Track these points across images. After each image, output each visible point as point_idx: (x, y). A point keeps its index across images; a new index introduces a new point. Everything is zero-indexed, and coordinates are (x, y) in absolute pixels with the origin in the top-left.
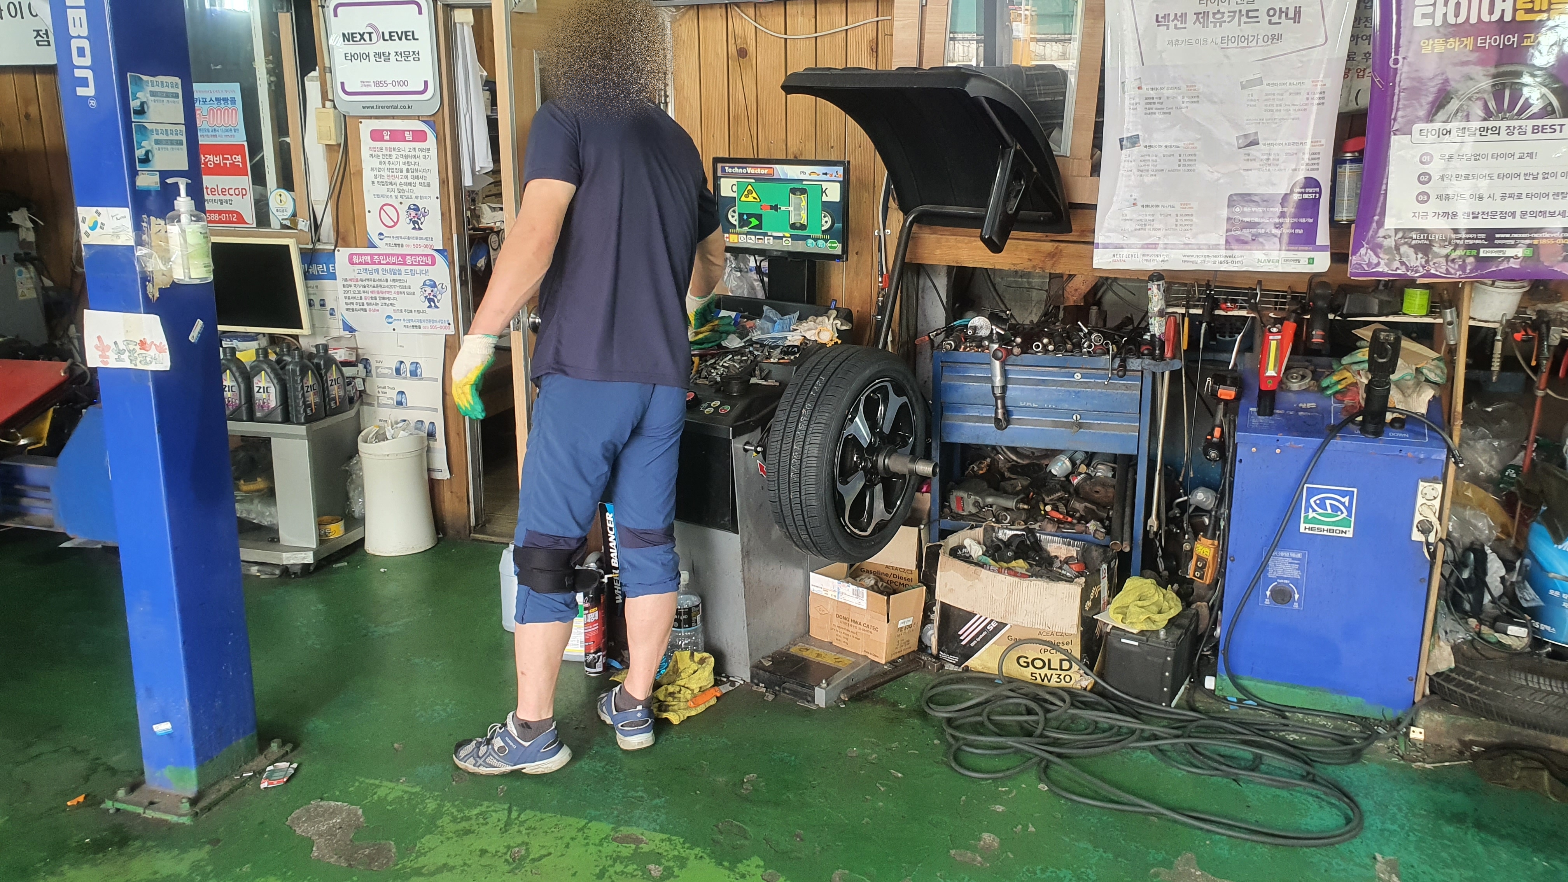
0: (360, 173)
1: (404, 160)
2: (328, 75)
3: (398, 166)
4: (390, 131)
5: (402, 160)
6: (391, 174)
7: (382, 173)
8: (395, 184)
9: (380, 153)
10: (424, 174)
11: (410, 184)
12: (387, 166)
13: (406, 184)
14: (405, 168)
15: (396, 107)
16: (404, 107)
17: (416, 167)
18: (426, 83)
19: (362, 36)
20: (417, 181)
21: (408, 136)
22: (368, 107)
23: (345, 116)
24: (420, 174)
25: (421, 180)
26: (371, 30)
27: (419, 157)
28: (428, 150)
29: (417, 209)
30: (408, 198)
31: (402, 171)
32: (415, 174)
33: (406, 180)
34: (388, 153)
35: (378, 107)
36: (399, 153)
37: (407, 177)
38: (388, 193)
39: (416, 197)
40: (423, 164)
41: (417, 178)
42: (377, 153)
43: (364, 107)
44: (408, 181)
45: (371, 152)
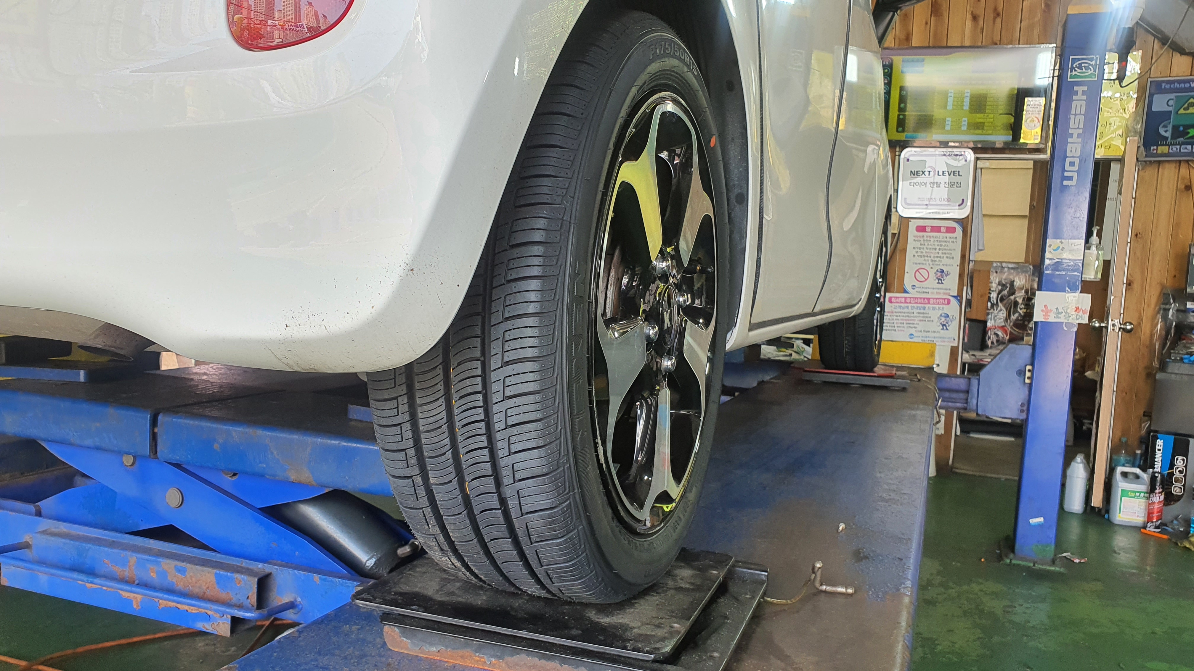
0: (905, 250)
1: (938, 243)
3: (934, 247)
4: (931, 226)
5: (936, 243)
6: (928, 251)
7: (922, 250)
8: (930, 257)
9: (922, 239)
10: (951, 252)
11: (940, 257)
12: (926, 246)
13: (937, 257)
14: (938, 248)
17: (946, 247)
18: (962, 200)
20: (945, 256)
21: (944, 230)
24: (947, 252)
25: (947, 255)
26: (930, 169)
27: (949, 242)
28: (956, 238)
29: (942, 271)
30: (937, 265)
31: (936, 249)
32: (944, 251)
33: (937, 255)
34: (928, 239)
36: (936, 239)
37: (938, 253)
38: (924, 262)
39: (943, 265)
40: (951, 245)
41: (945, 253)
42: (919, 239)
44: (939, 255)
45: (914, 238)
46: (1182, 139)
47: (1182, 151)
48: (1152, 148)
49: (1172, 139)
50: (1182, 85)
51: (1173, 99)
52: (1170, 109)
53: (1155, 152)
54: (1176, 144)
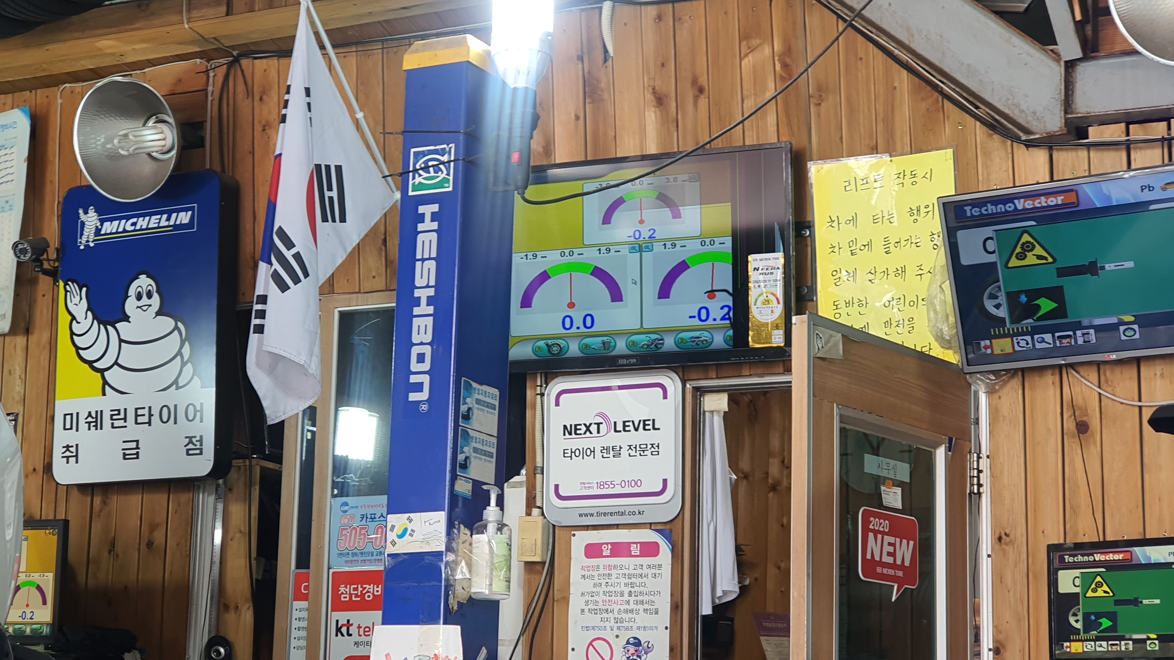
0: (566, 599)
1: (627, 581)
2: (539, 477)
3: (618, 589)
4: (612, 544)
5: (623, 581)
6: (608, 598)
7: (596, 598)
8: (612, 611)
9: (595, 573)
10: (652, 598)
11: (632, 611)
12: (604, 588)
13: (626, 611)
14: (626, 590)
15: (623, 514)
16: (634, 513)
17: (642, 589)
18: (665, 481)
19: (588, 428)
20: (641, 607)
21: (635, 550)
22: (586, 515)
23: (554, 526)
24: (646, 598)
25: (646, 606)
26: (599, 420)
27: (646, 576)
28: (660, 566)
29: (637, 643)
30: (627, 629)
31: (622, 595)
32: (640, 598)
33: (626, 607)
34: (607, 572)
35: (599, 514)
36: (621, 572)
37: (628, 602)
38: (602, 624)
39: (638, 628)
40: (651, 584)
41: (642, 602)
42: (591, 573)
43: (581, 515)
44: (630, 608)
45: (583, 573)
46: (1030, 321)
47: (1038, 346)
48: (983, 343)
49: (1012, 322)
50: (1001, 208)
51: (991, 238)
52: (992, 258)
53: (989, 351)
54: (1023, 334)
